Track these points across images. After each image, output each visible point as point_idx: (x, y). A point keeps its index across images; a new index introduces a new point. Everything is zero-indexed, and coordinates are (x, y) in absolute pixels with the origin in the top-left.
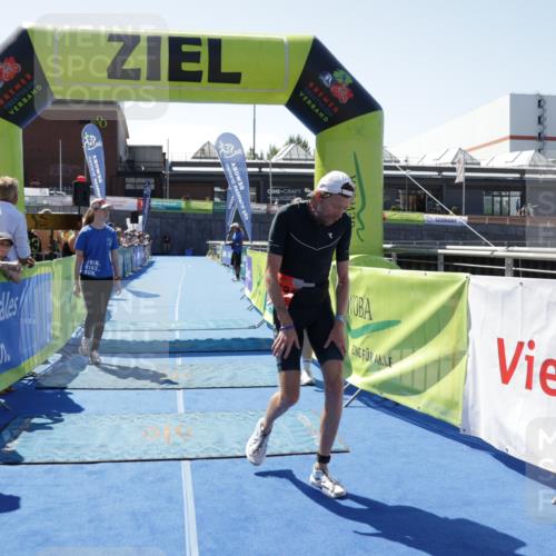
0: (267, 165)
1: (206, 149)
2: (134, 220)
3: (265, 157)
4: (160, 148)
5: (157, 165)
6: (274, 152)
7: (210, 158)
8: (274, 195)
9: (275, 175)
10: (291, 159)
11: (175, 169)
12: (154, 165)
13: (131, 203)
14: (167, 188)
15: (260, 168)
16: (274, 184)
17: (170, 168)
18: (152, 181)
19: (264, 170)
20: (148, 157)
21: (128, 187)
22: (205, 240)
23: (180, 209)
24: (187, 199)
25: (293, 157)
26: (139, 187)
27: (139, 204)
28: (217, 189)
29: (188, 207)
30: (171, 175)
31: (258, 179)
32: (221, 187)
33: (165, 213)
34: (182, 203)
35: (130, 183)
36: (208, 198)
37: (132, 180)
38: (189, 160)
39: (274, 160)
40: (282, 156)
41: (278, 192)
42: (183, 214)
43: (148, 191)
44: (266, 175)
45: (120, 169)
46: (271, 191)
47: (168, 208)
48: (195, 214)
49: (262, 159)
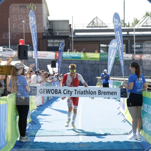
0: (132, 30)
1: (95, 21)
2: (54, 66)
3: (131, 25)
4: (68, 21)
5: (66, 32)
6: (137, 22)
7: (97, 27)
8: (136, 48)
9: (137, 36)
10: (147, 26)
11: (77, 34)
12: (64, 32)
13: (51, 55)
14: (72, 45)
15: (128, 32)
16: (136, 41)
17: (74, 33)
18: (63, 41)
19: (130, 33)
20: (61, 27)
21: (50, 45)
22: (95, 76)
23: (80, 58)
24: (85, 52)
25: (148, 25)
26: (55, 45)
27: (56, 56)
28: (102, 45)
29: (86, 57)
30: (74, 38)
31: (127, 39)
32: (105, 44)
33: (71, 60)
34: (82, 55)
35: (51, 43)
36: (96, 51)
37: (51, 41)
38: (85, 28)
39: (136, 27)
40: (141, 24)
41: (139, 46)
42: (82, 61)
43: (61, 48)
44: (132, 36)
45: (44, 34)
46: (135, 46)
47: (73, 58)
48: (89, 61)
49: (129, 26)
